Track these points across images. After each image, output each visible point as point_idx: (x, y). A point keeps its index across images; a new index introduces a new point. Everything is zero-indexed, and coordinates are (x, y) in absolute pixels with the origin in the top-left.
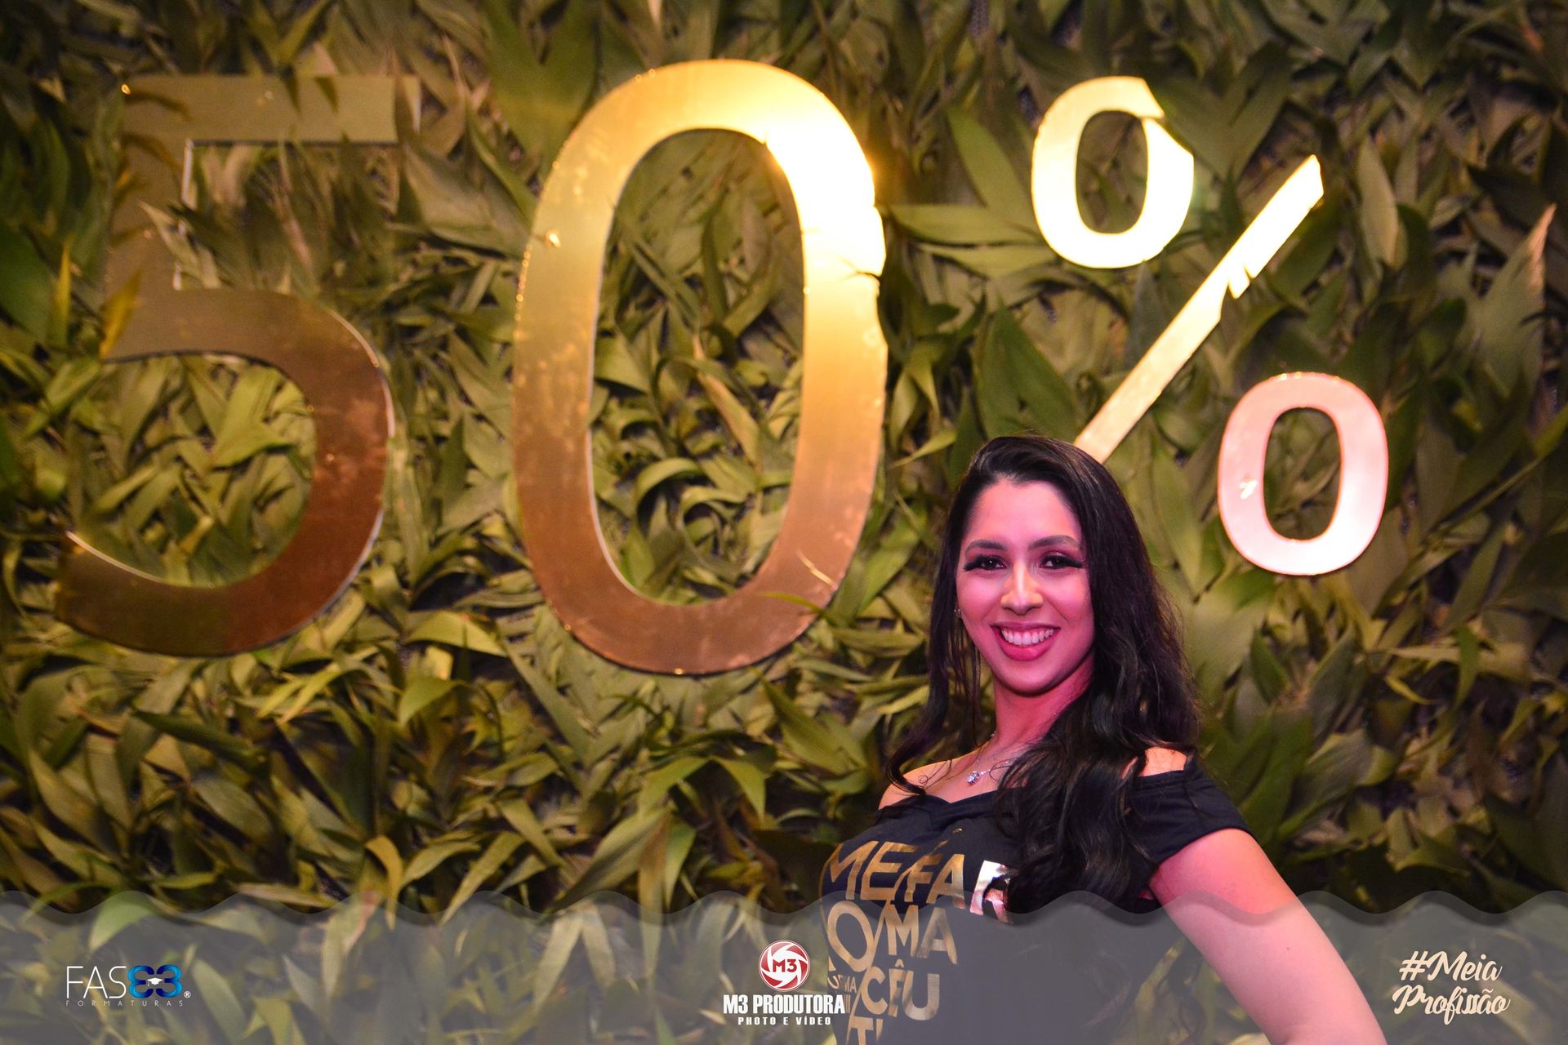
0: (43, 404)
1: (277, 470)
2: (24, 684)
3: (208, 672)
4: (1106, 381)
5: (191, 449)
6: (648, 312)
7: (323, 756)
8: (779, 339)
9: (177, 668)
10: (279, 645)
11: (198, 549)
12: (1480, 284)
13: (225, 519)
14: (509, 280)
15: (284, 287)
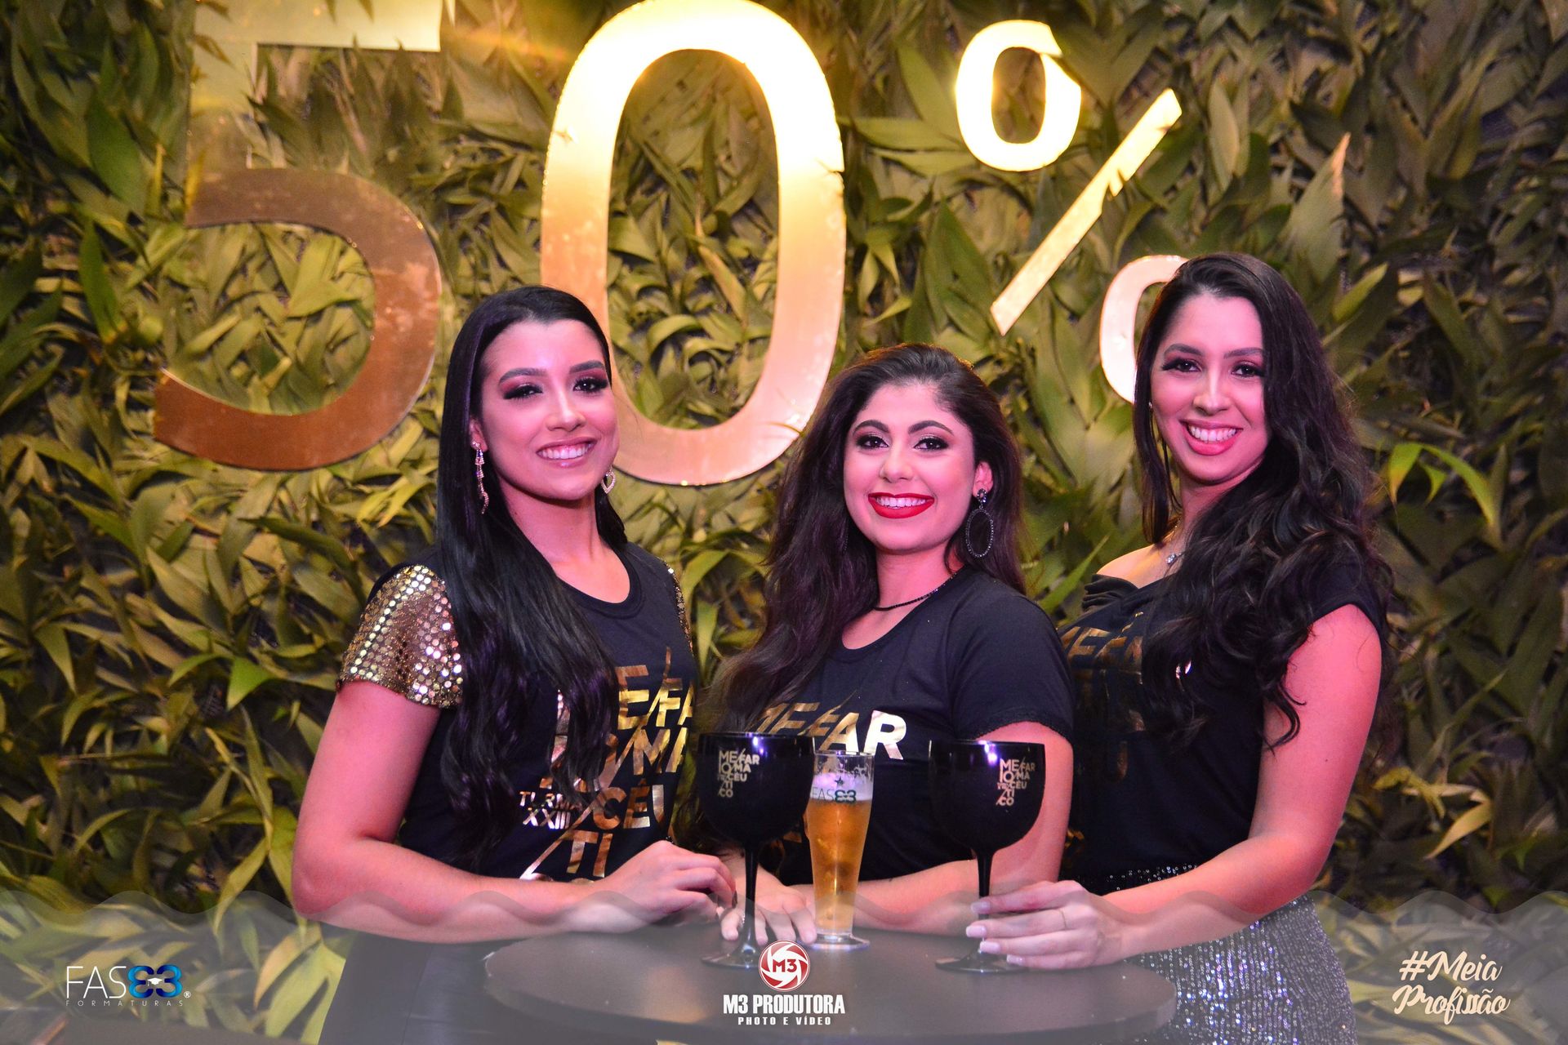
0: (141, 261)
1: (343, 320)
2: (134, 495)
3: (290, 484)
4: (1018, 257)
5: (270, 302)
6: (654, 196)
7: (394, 550)
8: (759, 221)
9: (263, 480)
10: (350, 462)
11: (279, 384)
12: (1295, 192)
13: (302, 359)
14: (535, 168)
15: (343, 169)
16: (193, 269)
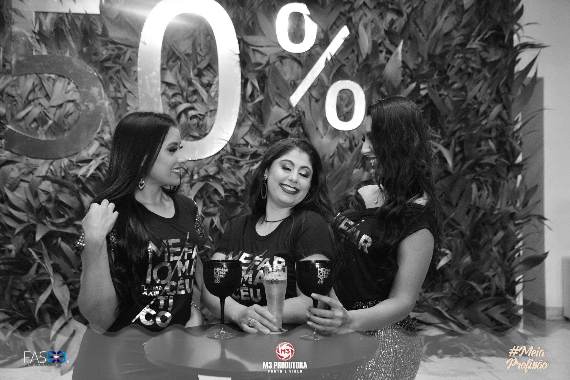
1: (70, 107)
3: (54, 164)
4: (298, 82)
5: (44, 101)
6: (176, 63)
7: (92, 185)
8: (212, 71)
9: (44, 163)
10: (75, 155)
11: (48, 129)
12: (387, 59)
13: (56, 120)
14: (135, 54)
15: (68, 55)
16: (16, 90)
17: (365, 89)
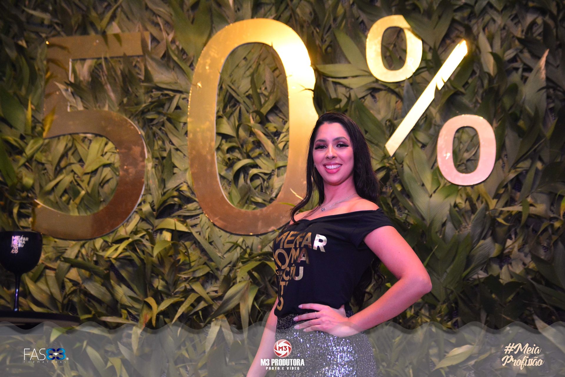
0: (24, 155)
1: (107, 172)
3: (86, 246)
4: (395, 122)
5: (77, 168)
6: (234, 109)
7: (128, 271)
8: (280, 115)
9: (76, 244)
10: (111, 234)
11: (81, 202)
12: (524, 80)
13: (89, 191)
14: (185, 101)
15: (106, 108)
16: (46, 156)
17: (495, 124)
